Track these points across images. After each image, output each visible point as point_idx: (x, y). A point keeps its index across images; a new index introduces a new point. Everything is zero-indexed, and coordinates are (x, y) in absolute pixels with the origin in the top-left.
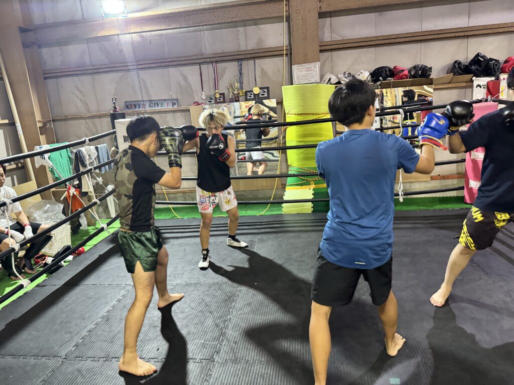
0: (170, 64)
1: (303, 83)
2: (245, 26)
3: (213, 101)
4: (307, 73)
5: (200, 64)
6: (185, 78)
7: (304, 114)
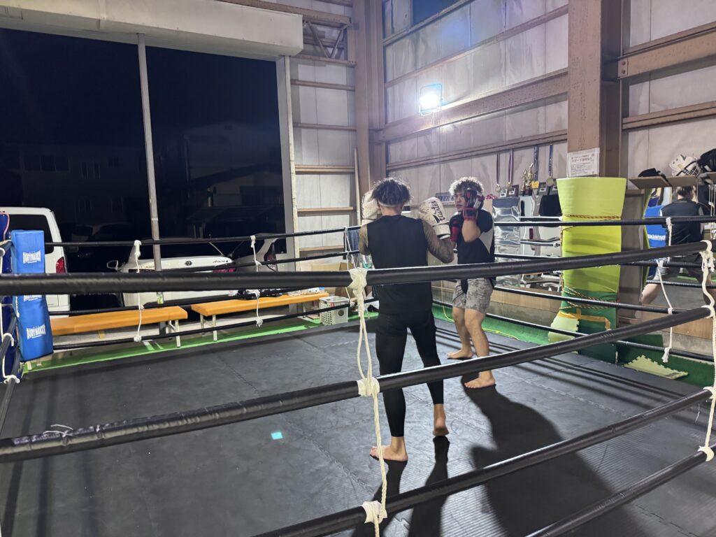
0: (470, 154)
1: (578, 175)
2: (545, 105)
3: (505, 196)
4: (582, 162)
5: (499, 152)
6: (485, 169)
7: (574, 216)
